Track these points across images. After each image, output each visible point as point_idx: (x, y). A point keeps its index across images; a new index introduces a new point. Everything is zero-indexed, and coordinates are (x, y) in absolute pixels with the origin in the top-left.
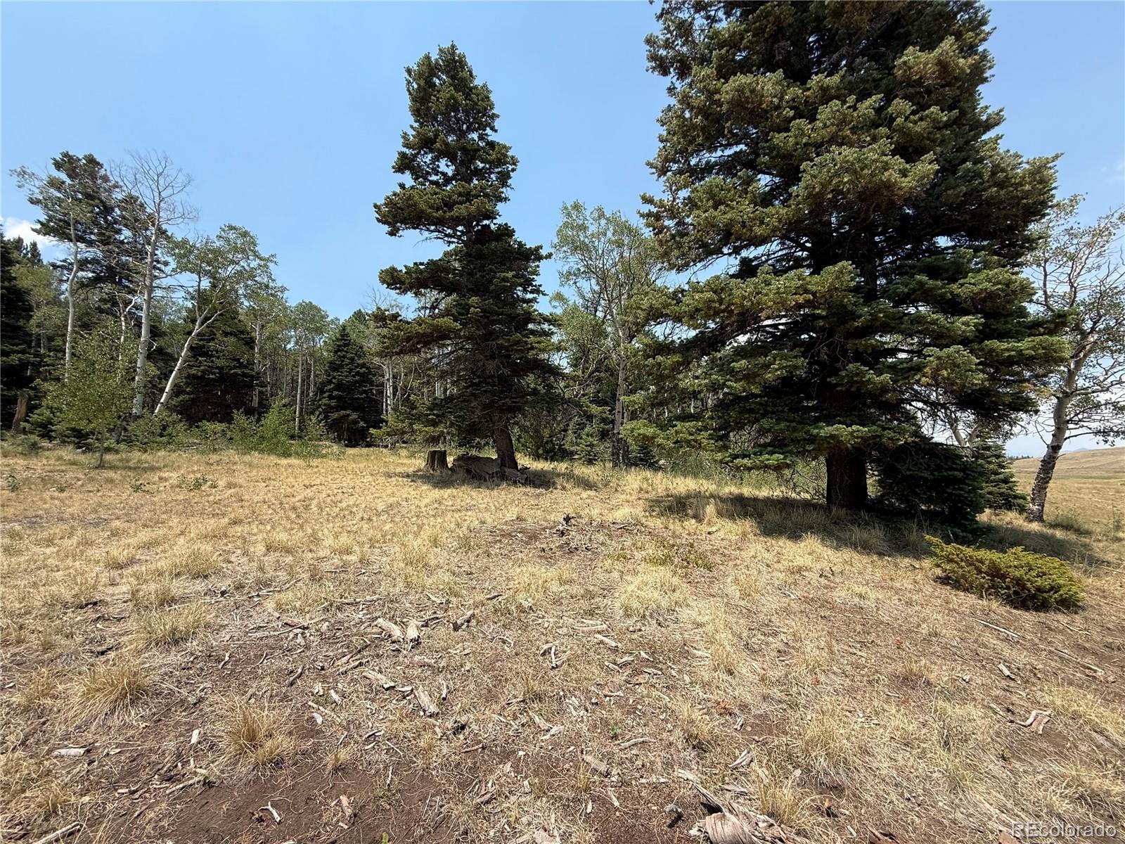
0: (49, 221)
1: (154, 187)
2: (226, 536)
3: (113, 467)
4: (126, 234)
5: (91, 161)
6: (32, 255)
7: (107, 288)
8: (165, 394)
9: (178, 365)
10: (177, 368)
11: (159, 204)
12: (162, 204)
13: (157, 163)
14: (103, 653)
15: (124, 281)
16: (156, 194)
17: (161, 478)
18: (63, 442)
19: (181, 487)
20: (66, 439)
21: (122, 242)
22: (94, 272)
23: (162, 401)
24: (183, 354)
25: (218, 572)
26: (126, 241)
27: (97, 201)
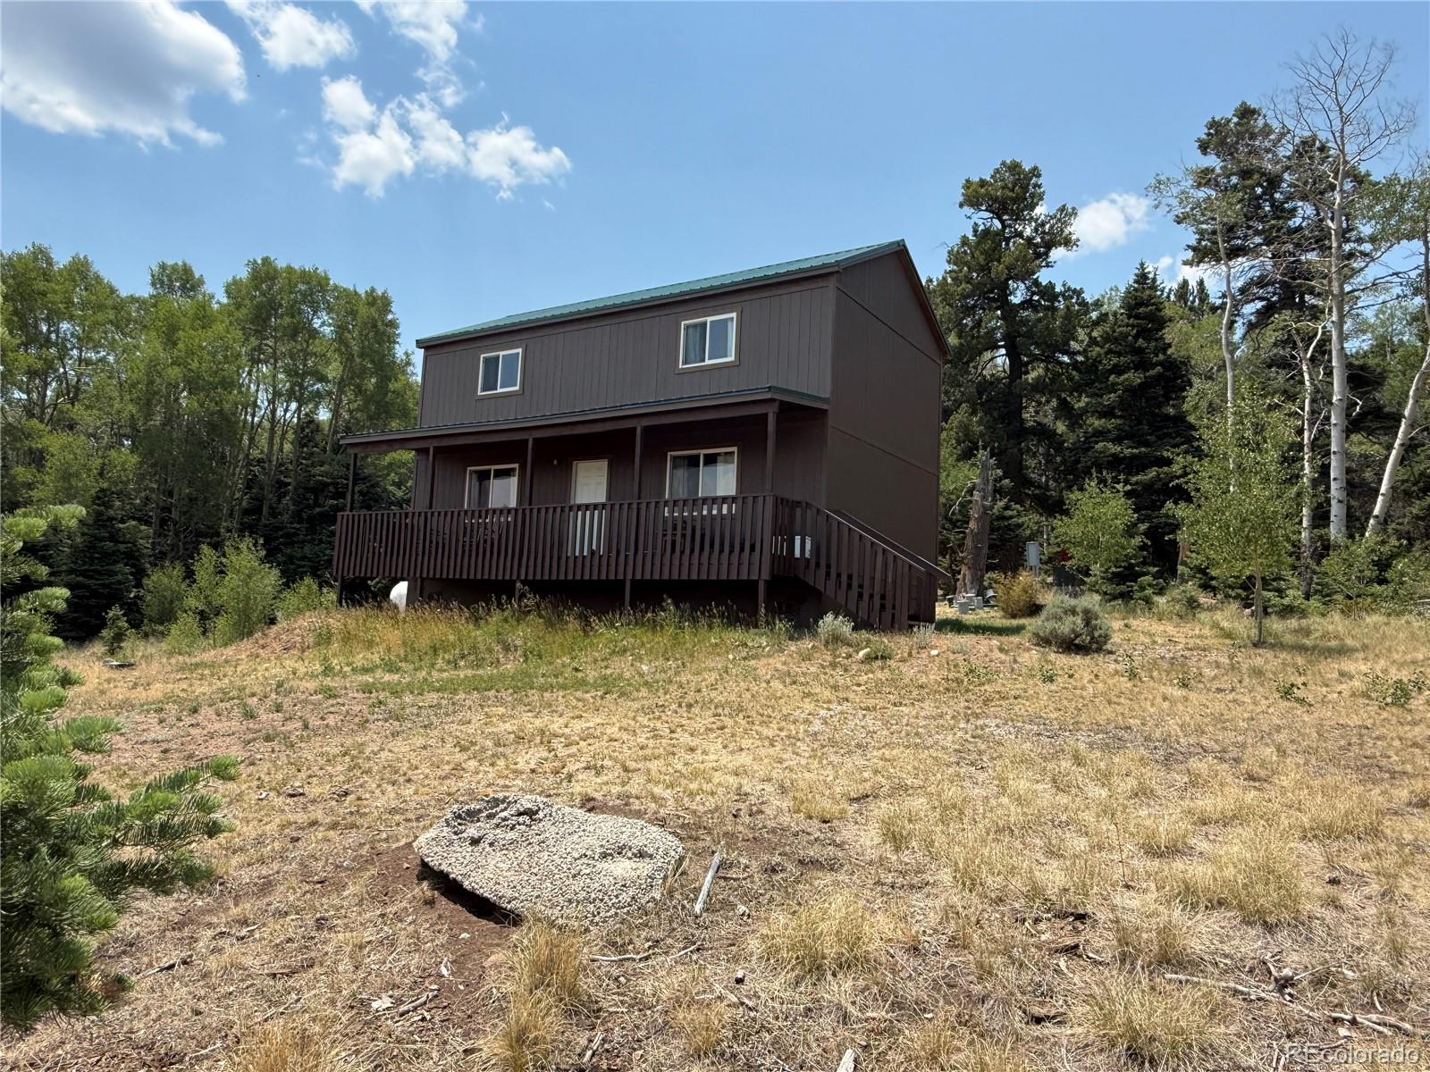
0: (1199, 241)
1: (1330, 103)
2: (1375, 832)
3: (1278, 646)
4: (1305, 210)
5: (1246, 113)
6: (1200, 300)
7: (1284, 317)
8: (1380, 498)
9: (1400, 434)
10: (1398, 442)
11: (1342, 131)
12: (1348, 130)
13: (1329, 56)
14: (1038, 1020)
15: (1307, 297)
16: (1334, 115)
17: (1342, 674)
18: (1227, 596)
19: (1369, 697)
20: (1230, 592)
21: (1299, 229)
22: (1261, 299)
23: (1376, 512)
24: (1406, 413)
25: (1300, 923)
26: (1304, 224)
27: (1256, 176)
